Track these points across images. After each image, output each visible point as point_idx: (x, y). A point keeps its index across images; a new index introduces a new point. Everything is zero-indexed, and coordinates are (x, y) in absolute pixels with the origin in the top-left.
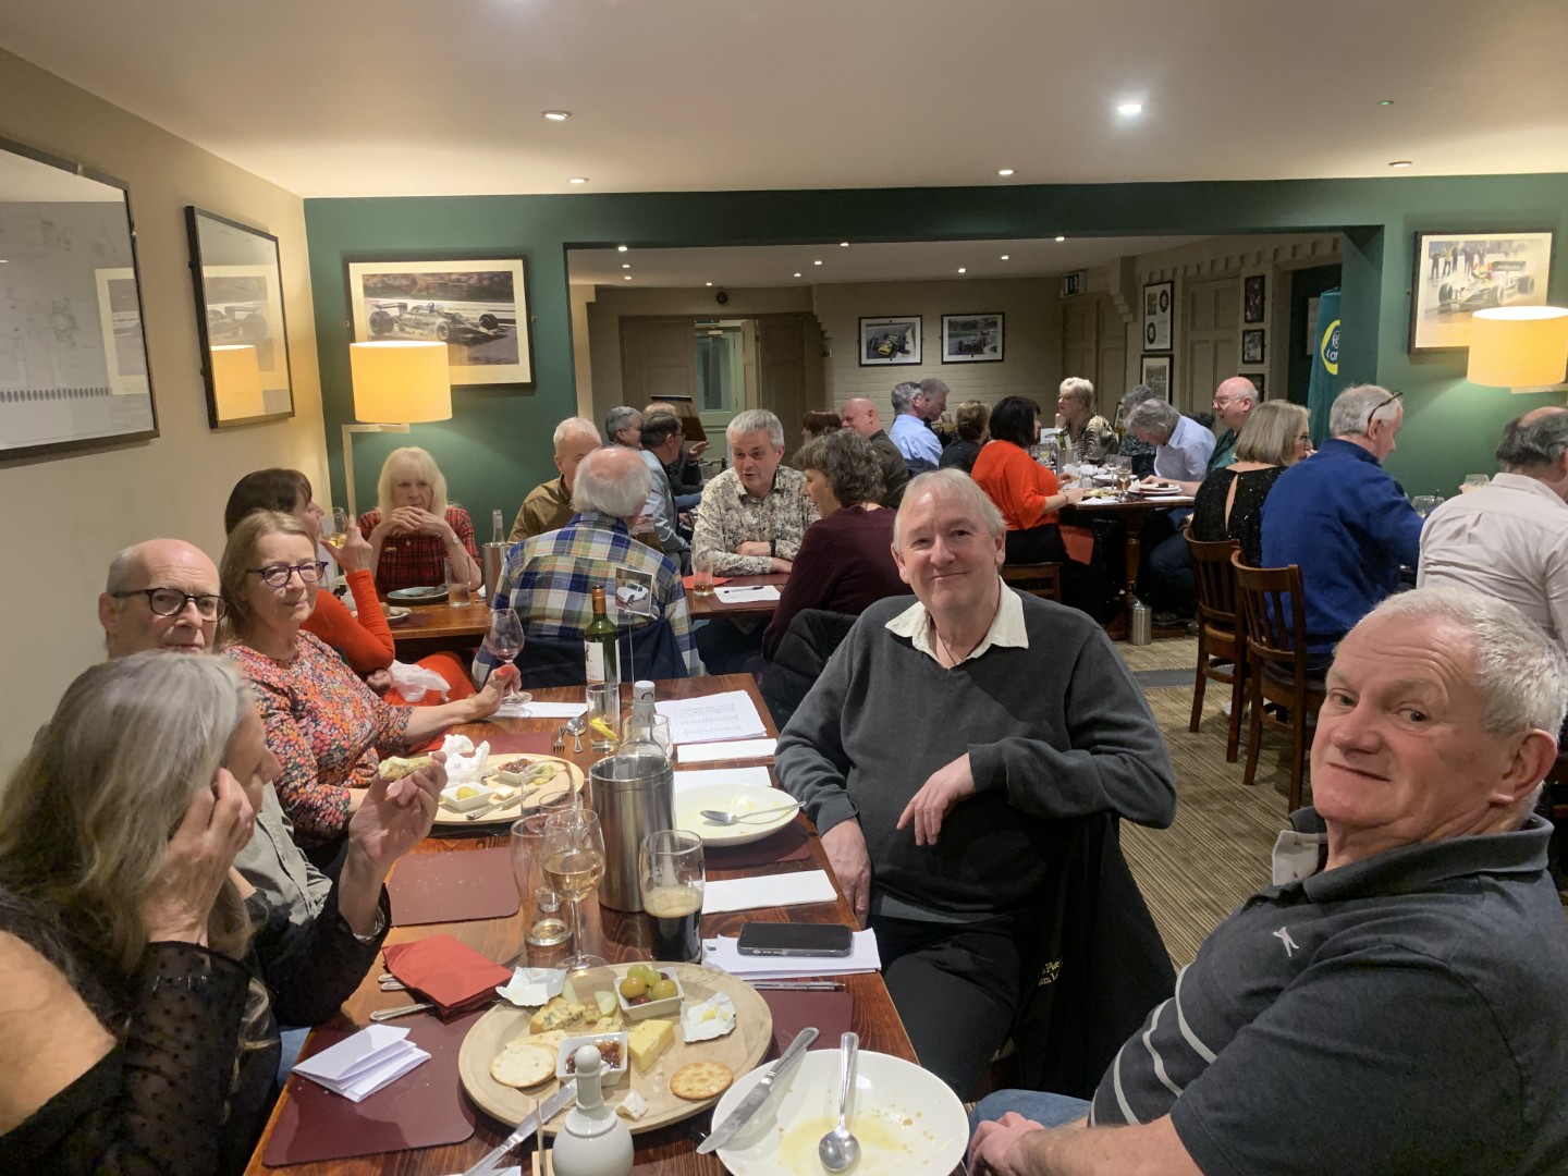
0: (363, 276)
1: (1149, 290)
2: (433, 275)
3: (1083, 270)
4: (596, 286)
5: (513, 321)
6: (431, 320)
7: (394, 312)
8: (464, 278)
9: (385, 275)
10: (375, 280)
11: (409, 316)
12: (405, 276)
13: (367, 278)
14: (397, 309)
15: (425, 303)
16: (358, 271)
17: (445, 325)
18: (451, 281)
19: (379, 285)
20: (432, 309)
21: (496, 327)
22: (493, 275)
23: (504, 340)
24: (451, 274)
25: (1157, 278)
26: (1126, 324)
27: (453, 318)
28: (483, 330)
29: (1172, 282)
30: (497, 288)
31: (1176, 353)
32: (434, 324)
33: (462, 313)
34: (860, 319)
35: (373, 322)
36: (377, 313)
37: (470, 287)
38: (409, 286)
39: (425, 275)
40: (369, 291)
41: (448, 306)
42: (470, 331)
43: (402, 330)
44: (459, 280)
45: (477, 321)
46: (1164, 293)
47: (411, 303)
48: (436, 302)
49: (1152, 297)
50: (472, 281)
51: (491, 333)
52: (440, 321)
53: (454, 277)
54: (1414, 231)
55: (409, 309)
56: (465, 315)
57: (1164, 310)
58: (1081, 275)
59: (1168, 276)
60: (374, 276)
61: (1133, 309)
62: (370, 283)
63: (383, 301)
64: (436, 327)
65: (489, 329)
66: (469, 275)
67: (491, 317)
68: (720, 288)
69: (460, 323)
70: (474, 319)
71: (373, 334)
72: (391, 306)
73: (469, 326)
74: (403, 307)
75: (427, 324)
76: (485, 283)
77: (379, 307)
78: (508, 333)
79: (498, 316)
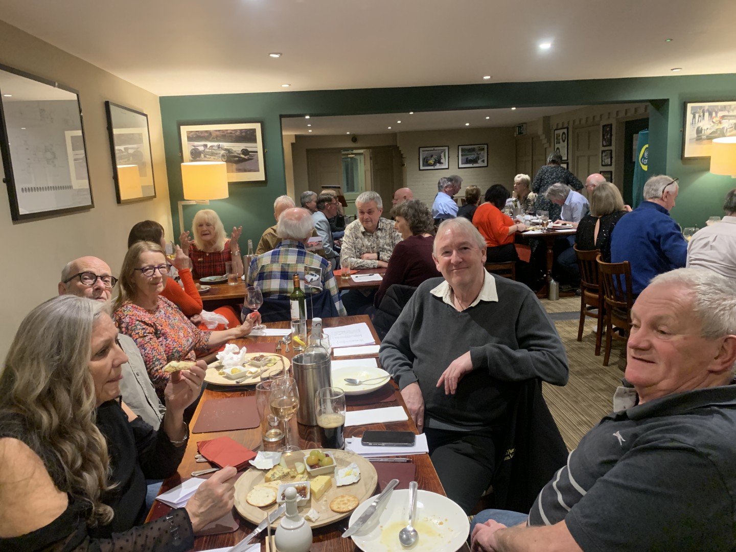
0: (187, 132)
1: (556, 132)
2: (219, 131)
3: (525, 123)
4: (295, 135)
5: (256, 152)
6: (219, 152)
7: (201, 149)
8: (233, 132)
9: (197, 131)
10: (192, 134)
11: (208, 150)
12: (206, 131)
13: (189, 133)
14: (203, 147)
15: (216, 144)
16: (184, 130)
17: (225, 154)
18: (227, 133)
19: (194, 136)
20: (219, 147)
21: (249, 155)
22: (247, 131)
23: (252, 161)
24: (227, 130)
25: (560, 126)
26: (546, 148)
27: (229, 151)
28: (243, 156)
29: (568, 128)
30: (249, 136)
31: (570, 161)
32: (220, 153)
33: (233, 148)
34: (420, 148)
35: (192, 153)
36: (193, 149)
37: (237, 136)
38: (208, 136)
39: (216, 131)
40: (190, 139)
41: (226, 145)
42: (235, 157)
43: (205, 157)
44: (231, 133)
45: (240, 152)
46: (564, 133)
47: (209, 144)
48: (221, 144)
49: (558, 135)
50: (238, 133)
51: (246, 157)
52: (223, 152)
53: (229, 132)
54: (684, 101)
55: (208, 146)
56: (234, 149)
57: (564, 141)
58: (524, 125)
59: (566, 125)
60: (192, 132)
61: (549, 141)
62: (190, 135)
63: (196, 143)
64: (221, 155)
65: (245, 155)
66: (236, 131)
67: (246, 150)
68: (354, 135)
69: (232, 153)
70: (239, 151)
71: (191, 159)
72: (200, 145)
73: (236, 154)
74: (205, 146)
75: (217, 154)
76: (244, 134)
77: (194, 146)
78: (255, 158)
79: (250, 149)
